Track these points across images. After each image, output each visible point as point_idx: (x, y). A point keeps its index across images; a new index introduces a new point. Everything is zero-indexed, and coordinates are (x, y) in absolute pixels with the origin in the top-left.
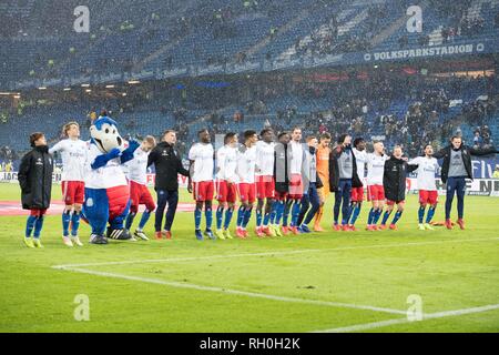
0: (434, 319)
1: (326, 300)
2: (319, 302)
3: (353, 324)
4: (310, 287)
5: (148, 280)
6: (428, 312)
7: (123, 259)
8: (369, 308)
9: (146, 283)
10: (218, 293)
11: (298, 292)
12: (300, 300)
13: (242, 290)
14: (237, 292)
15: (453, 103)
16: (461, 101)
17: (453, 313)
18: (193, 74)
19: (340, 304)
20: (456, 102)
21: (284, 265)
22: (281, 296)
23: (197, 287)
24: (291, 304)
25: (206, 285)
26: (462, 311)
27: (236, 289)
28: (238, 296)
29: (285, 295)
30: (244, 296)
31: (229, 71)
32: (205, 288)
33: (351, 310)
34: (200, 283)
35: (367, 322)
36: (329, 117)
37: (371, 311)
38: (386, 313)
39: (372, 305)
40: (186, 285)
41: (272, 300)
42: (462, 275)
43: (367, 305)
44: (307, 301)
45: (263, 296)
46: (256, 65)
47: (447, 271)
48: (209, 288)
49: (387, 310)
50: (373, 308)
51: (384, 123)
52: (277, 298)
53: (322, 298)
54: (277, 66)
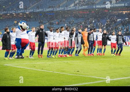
0: (114, 80)
1: (83, 75)
2: (81, 75)
3: (90, 82)
4: (78, 71)
5: (32, 69)
6: (112, 79)
7: (24, 63)
8: (95, 77)
9: (31, 70)
10: (52, 73)
11: (75, 72)
12: (75, 75)
13: (59, 72)
14: (57, 72)
15: (118, 20)
16: (121, 20)
17: (119, 79)
18: (45, 11)
19: (87, 76)
20: (119, 20)
21: (71, 65)
22: (70, 73)
23: (46, 71)
24: (73, 76)
25: (48, 70)
26: (122, 78)
27: (57, 71)
28: (57, 74)
29: (71, 73)
30: (59, 74)
31: (55, 10)
32: (48, 71)
33: (90, 78)
34: (46, 70)
35: (95, 81)
36: (83, 23)
37: (95, 78)
38: (100, 79)
39: (96, 76)
40: (42, 70)
41: (67, 75)
42: (121, 68)
43: (95, 76)
44: (78, 75)
45: (65, 74)
46: (63, 8)
47: (117, 67)
48: (49, 71)
49: (100, 78)
50: (96, 77)
51: (99, 25)
52: (69, 74)
53: (82, 74)
54: (69, 9)
